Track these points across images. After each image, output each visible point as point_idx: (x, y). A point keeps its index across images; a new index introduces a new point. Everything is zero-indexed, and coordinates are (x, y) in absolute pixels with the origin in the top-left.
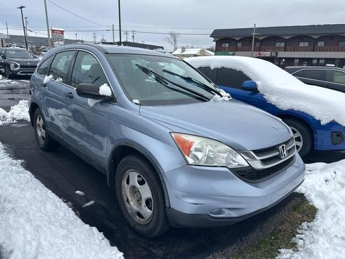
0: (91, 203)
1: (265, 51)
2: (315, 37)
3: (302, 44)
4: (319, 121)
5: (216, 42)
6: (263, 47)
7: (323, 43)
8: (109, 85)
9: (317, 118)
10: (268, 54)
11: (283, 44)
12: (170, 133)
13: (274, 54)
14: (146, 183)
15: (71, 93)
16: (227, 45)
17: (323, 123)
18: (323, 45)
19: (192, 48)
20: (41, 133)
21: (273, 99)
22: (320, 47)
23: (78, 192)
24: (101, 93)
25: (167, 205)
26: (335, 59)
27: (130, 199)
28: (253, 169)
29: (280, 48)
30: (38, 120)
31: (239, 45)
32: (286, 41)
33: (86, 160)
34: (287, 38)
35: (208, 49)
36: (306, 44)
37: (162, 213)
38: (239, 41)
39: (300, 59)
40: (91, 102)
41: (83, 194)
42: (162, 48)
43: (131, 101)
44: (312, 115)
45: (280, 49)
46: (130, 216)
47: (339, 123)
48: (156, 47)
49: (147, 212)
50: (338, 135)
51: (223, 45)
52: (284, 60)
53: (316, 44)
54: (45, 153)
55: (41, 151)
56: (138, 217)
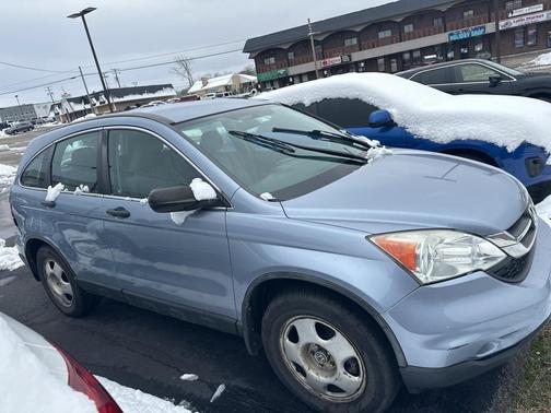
0: (221, 389)
1: (331, 57)
2: (399, 20)
3: (382, 35)
4: (504, 148)
5: (255, 58)
6: (327, 52)
7: (411, 26)
8: (204, 180)
9: (500, 145)
10: (336, 60)
11: (355, 41)
12: (367, 238)
13: (346, 59)
14: (338, 334)
15: (122, 209)
16: (272, 60)
17: (510, 149)
18: (411, 30)
19: (216, 76)
20: (60, 289)
21: (422, 131)
22: (409, 33)
23: (185, 377)
24: (198, 197)
25: (401, 364)
26: (433, 47)
27: (306, 367)
28: (513, 259)
29: (352, 46)
30: (48, 266)
31: (291, 55)
32: (358, 35)
33: (184, 318)
34: (358, 30)
35: (242, 73)
36: (388, 33)
37: (387, 376)
38: (289, 50)
39: (384, 57)
40: (177, 217)
41: (197, 378)
42: (170, 86)
43: (258, 196)
44: (493, 141)
45: (352, 49)
46: (311, 395)
47: (533, 142)
48: (160, 88)
49: (351, 381)
50: (535, 162)
51: (266, 62)
52: (362, 64)
53: (401, 31)
54: (81, 322)
55: (68, 320)
56: (329, 393)
